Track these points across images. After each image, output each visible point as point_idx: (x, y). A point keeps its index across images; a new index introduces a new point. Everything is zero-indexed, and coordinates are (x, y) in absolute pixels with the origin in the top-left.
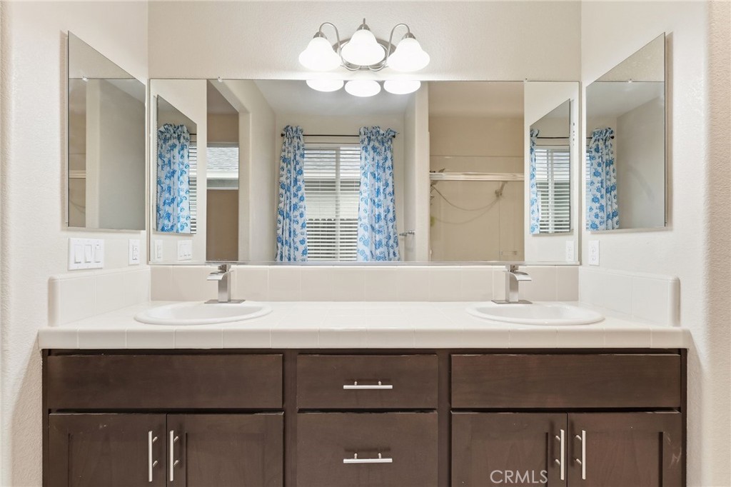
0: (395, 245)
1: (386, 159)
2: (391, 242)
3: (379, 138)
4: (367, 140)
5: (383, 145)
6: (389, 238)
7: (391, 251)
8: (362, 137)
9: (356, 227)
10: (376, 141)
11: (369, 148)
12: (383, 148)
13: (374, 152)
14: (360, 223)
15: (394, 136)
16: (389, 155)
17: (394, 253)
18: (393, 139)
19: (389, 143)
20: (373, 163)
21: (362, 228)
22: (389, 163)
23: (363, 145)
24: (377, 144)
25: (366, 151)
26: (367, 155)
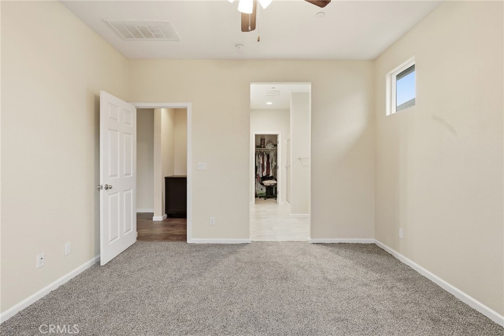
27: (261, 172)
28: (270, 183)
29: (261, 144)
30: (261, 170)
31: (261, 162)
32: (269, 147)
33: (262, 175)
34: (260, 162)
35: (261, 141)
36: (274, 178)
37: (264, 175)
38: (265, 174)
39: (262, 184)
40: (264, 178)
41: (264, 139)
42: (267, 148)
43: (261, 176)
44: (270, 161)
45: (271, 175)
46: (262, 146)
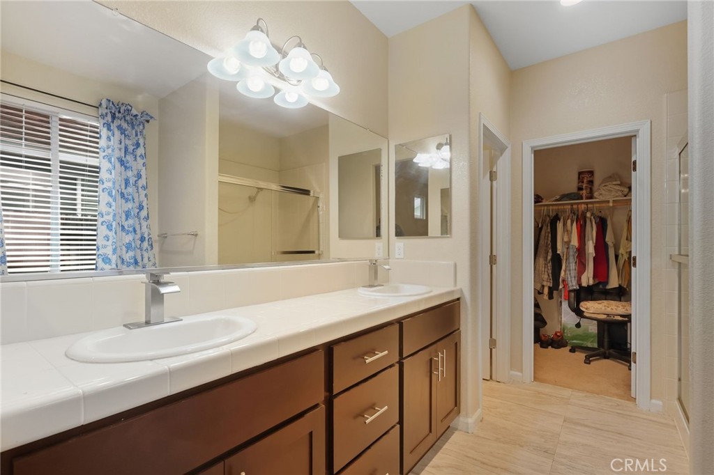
0: (149, 249)
1: (138, 145)
2: (145, 244)
3: (128, 118)
4: (109, 115)
5: (133, 128)
6: (142, 239)
7: (146, 255)
8: (103, 110)
9: (95, 225)
10: (123, 120)
11: (113, 126)
12: (134, 131)
13: (122, 134)
14: (100, 220)
15: (148, 121)
16: (141, 141)
17: (149, 258)
18: (146, 124)
19: (141, 127)
20: (119, 146)
21: (105, 226)
22: (140, 151)
23: (104, 121)
24: (125, 125)
25: (109, 129)
26: (110, 134)
27: (574, 273)
28: (609, 310)
29: (580, 189)
30: (573, 266)
31: (575, 242)
32: (605, 194)
33: (580, 285)
34: (568, 243)
35: (580, 180)
36: (622, 293)
37: (584, 284)
38: (588, 279)
39: (579, 313)
40: (584, 294)
41: (591, 173)
42: (601, 198)
43: (573, 285)
44: (609, 239)
45: (614, 282)
46: (584, 193)
